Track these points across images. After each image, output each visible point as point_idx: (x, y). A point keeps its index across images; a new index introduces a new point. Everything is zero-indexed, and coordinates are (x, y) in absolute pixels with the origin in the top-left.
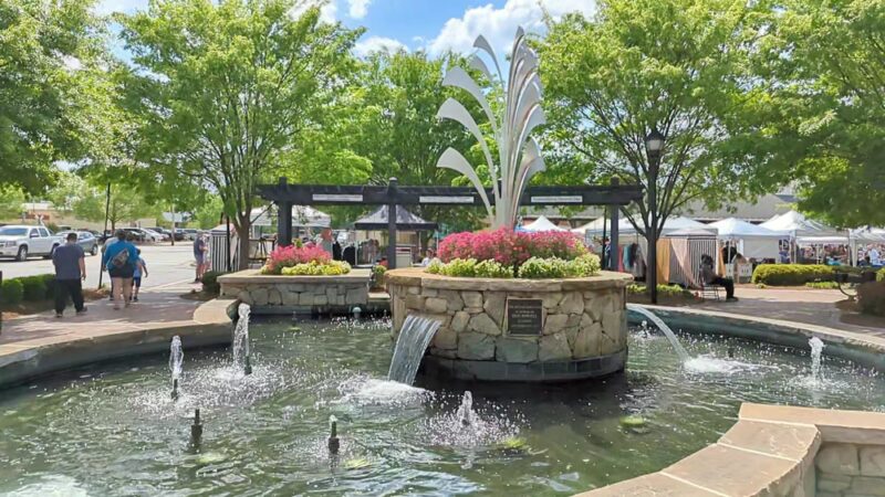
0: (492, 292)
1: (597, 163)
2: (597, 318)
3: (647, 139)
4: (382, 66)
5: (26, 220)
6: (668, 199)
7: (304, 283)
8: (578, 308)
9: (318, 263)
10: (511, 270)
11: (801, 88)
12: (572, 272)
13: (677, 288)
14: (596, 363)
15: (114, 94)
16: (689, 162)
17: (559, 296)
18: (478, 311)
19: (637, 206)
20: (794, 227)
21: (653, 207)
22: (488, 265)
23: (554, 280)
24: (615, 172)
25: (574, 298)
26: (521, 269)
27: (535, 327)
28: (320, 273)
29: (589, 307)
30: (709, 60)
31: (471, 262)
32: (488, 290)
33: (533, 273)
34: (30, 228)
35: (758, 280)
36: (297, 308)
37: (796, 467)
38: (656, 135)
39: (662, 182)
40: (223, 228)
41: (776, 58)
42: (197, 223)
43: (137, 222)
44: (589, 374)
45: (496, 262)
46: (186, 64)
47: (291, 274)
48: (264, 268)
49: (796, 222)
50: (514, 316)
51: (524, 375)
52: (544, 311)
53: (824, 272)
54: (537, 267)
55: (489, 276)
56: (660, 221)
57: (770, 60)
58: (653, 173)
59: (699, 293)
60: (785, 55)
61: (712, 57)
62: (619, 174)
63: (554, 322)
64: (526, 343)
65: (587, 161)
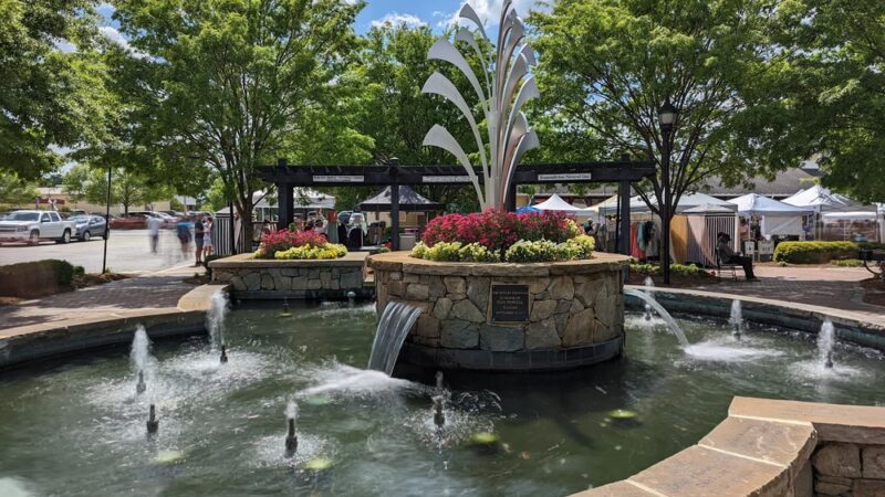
0: (476, 277)
1: (609, 139)
2: (589, 304)
3: (660, 112)
4: (386, 41)
5: (40, 205)
6: (683, 175)
7: (297, 267)
8: (568, 294)
9: (312, 247)
10: (497, 254)
11: (824, 56)
12: (563, 255)
13: (693, 267)
14: (587, 351)
15: (107, 76)
16: (706, 136)
17: (547, 281)
18: (461, 297)
19: (650, 182)
20: (818, 202)
21: (666, 184)
22: (472, 248)
23: (541, 264)
24: (628, 148)
25: (563, 283)
26: (509, 252)
27: (522, 313)
28: (314, 257)
29: (580, 292)
30: (725, 28)
31: (456, 245)
32: (471, 275)
33: (521, 256)
34: (41, 213)
35: (780, 257)
36: (289, 293)
37: (782, 474)
38: (669, 108)
39: (676, 157)
40: (226, 210)
41: (797, 23)
42: (211, 205)
43: (149, 206)
44: (581, 362)
45: (481, 245)
46: (180, 43)
47: (285, 258)
48: (258, 252)
49: (821, 196)
50: (498, 302)
51: (510, 364)
52: (531, 297)
53: (850, 249)
54: (525, 250)
55: (474, 261)
56: (674, 198)
57: (790, 27)
58: (667, 148)
59: (716, 272)
60: (806, 21)
61: (729, 25)
62: (631, 149)
63: (541, 309)
64: (511, 331)
65: (599, 136)
